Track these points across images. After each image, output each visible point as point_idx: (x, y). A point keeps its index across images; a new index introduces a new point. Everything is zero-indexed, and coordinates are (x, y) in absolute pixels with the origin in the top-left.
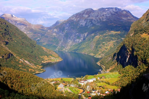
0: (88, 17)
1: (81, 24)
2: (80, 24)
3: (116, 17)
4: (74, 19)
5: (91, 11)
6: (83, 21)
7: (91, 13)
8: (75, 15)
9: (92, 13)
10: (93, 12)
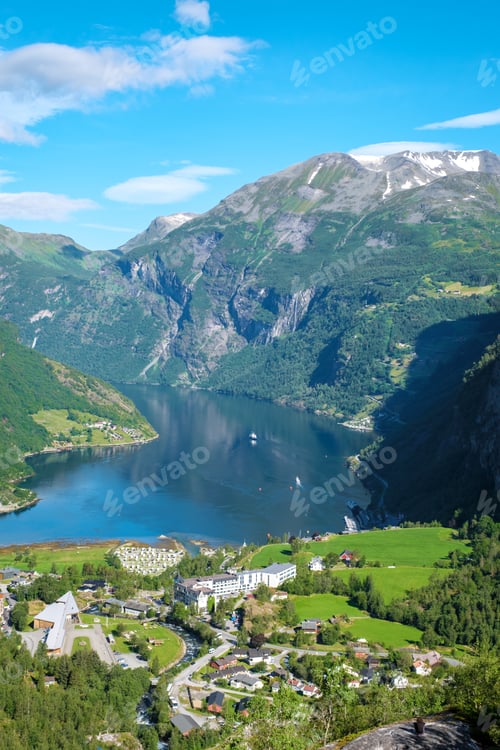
0: (324, 201)
1: (283, 238)
2: (276, 241)
3: (479, 205)
4: (245, 209)
5: (341, 165)
6: (295, 224)
7: (340, 177)
8: (254, 190)
9: (346, 179)
10: (354, 176)
